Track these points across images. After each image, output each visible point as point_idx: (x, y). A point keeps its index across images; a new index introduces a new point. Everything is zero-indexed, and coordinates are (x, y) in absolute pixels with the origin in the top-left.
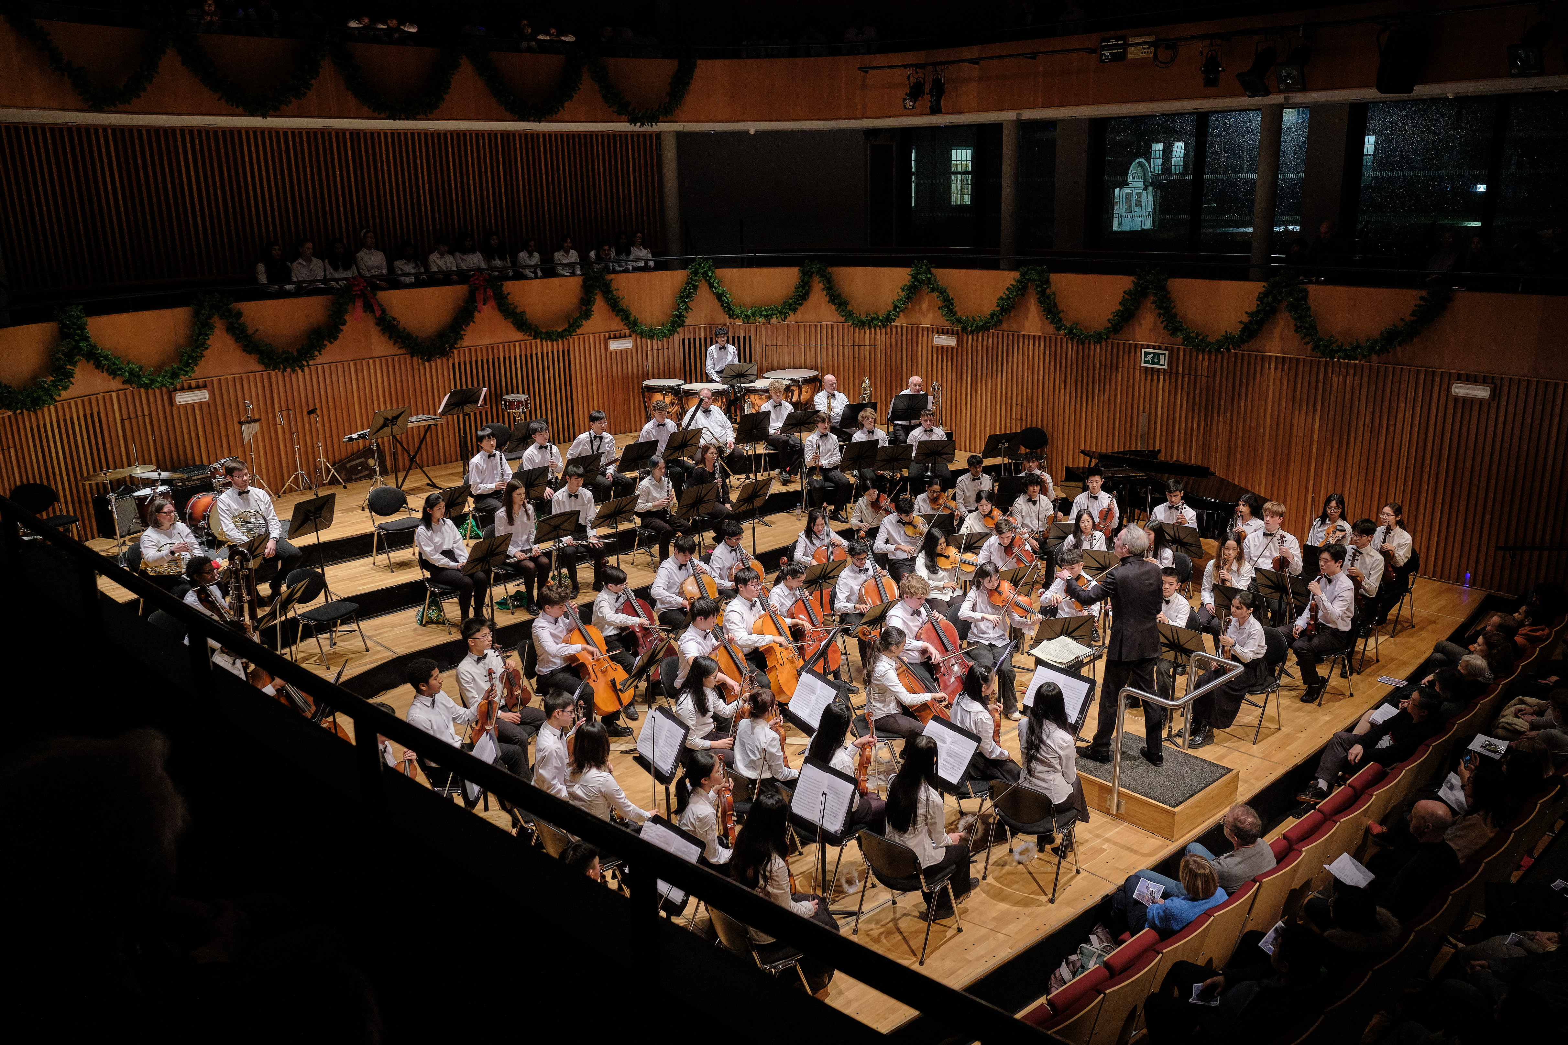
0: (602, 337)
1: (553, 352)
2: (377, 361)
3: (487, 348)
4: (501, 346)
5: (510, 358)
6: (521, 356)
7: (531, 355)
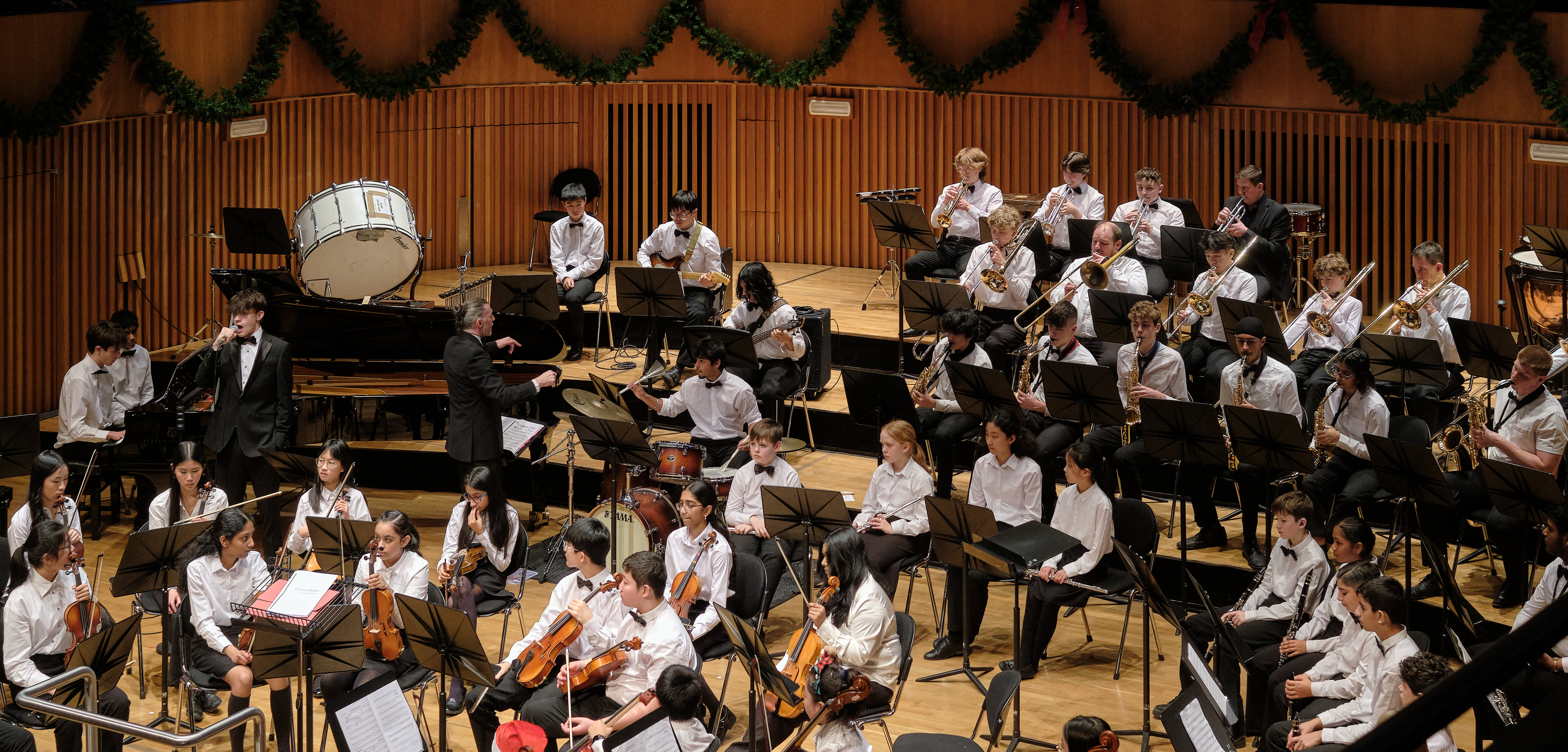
0: (1520, 134)
1: (1414, 145)
2: (1095, 104)
3: (1284, 115)
4: (1311, 117)
5: (1327, 139)
6: (1348, 140)
7: (1370, 142)
